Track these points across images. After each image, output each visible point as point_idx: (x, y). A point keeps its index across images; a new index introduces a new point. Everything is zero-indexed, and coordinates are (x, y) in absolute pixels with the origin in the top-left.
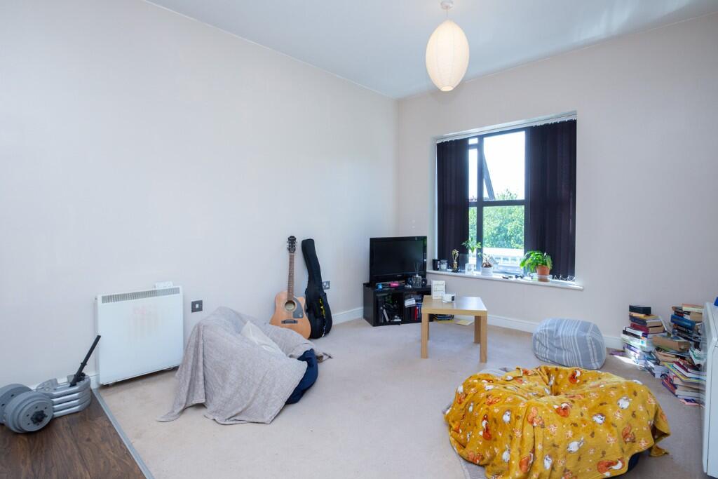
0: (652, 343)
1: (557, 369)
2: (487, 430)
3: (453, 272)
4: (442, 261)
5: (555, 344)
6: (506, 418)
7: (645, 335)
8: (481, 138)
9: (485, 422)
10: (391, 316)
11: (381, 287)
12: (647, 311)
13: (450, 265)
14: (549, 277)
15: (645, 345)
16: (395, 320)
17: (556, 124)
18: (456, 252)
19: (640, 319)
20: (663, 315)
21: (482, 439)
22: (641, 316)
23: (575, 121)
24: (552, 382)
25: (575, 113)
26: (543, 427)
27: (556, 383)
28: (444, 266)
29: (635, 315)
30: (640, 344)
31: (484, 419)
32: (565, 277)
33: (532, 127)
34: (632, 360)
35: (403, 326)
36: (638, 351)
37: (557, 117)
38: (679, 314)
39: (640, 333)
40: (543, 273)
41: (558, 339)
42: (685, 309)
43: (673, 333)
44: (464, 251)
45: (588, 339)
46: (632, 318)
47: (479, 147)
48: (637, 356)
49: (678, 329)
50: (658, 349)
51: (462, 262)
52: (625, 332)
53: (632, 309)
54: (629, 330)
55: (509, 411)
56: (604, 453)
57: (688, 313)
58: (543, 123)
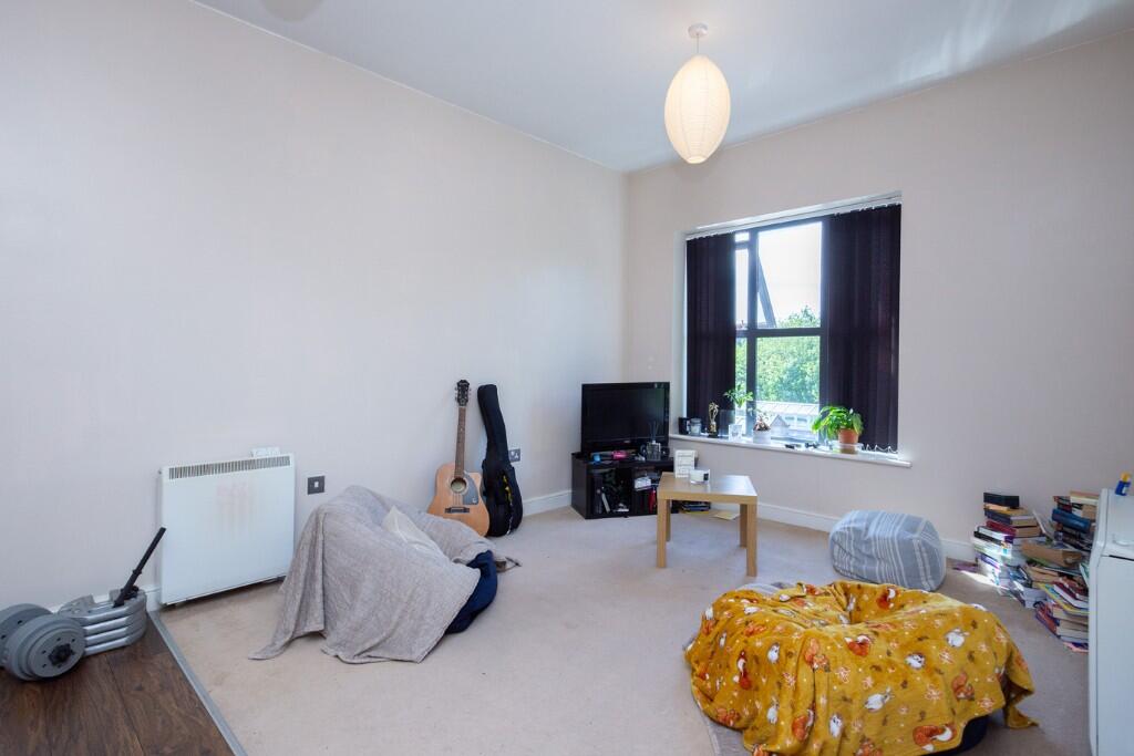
0: (1018, 552)
1: (859, 587)
2: (745, 675)
3: (710, 436)
4: (693, 420)
5: (863, 549)
6: (773, 655)
7: (1009, 540)
8: (754, 232)
9: (742, 661)
10: (613, 505)
11: (598, 459)
12: (1013, 502)
13: (705, 427)
14: (858, 447)
15: (1009, 556)
16: (620, 510)
17: (869, 210)
18: (714, 407)
19: (1001, 512)
20: (1039, 509)
21: (737, 687)
22: (1003, 509)
23: (900, 206)
24: (852, 606)
25: (899, 195)
26: (827, 669)
27: (858, 608)
28: (697, 429)
29: (993, 507)
30: (1002, 553)
31: (741, 656)
32: (883, 447)
33: (832, 216)
34: (990, 578)
35: (630, 518)
36: (1000, 564)
37: (871, 201)
38: (1064, 508)
39: (1000, 536)
40: (848, 440)
41: (868, 542)
42: (1074, 499)
43: (1056, 537)
44: (727, 405)
45: (915, 542)
46: (988, 513)
47: (751, 245)
48: (998, 572)
49: (1065, 533)
50: (1031, 562)
51: (724, 422)
52: (978, 535)
53: (989, 498)
54: (983, 531)
55: (777, 644)
56: (923, 714)
57: (1080, 506)
58: (849, 210)
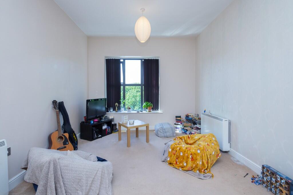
0: (183, 125)
1: (183, 137)
2: (192, 158)
3: (116, 112)
4: (110, 108)
5: (164, 131)
6: (199, 152)
7: (181, 124)
8: (124, 59)
9: (191, 156)
10: (97, 135)
11: (92, 122)
12: (180, 117)
13: (114, 110)
15: (181, 126)
16: (99, 136)
17: (152, 59)
18: (117, 104)
20: (183, 118)
21: (191, 161)
22: (179, 118)
23: (158, 59)
24: (184, 141)
25: (158, 57)
28: (112, 110)
30: (180, 126)
31: (191, 155)
32: (155, 110)
33: (145, 60)
34: (178, 131)
35: (102, 138)
36: (180, 129)
37: (153, 57)
38: (187, 116)
39: (180, 123)
40: (150, 109)
42: (190, 115)
43: (186, 122)
44: (119, 103)
46: (177, 120)
47: (124, 63)
48: (180, 130)
49: (188, 121)
50: (185, 127)
51: (119, 108)
52: (175, 124)
53: (177, 117)
54: (176, 123)
55: (199, 149)
57: (190, 116)
58: (148, 58)
